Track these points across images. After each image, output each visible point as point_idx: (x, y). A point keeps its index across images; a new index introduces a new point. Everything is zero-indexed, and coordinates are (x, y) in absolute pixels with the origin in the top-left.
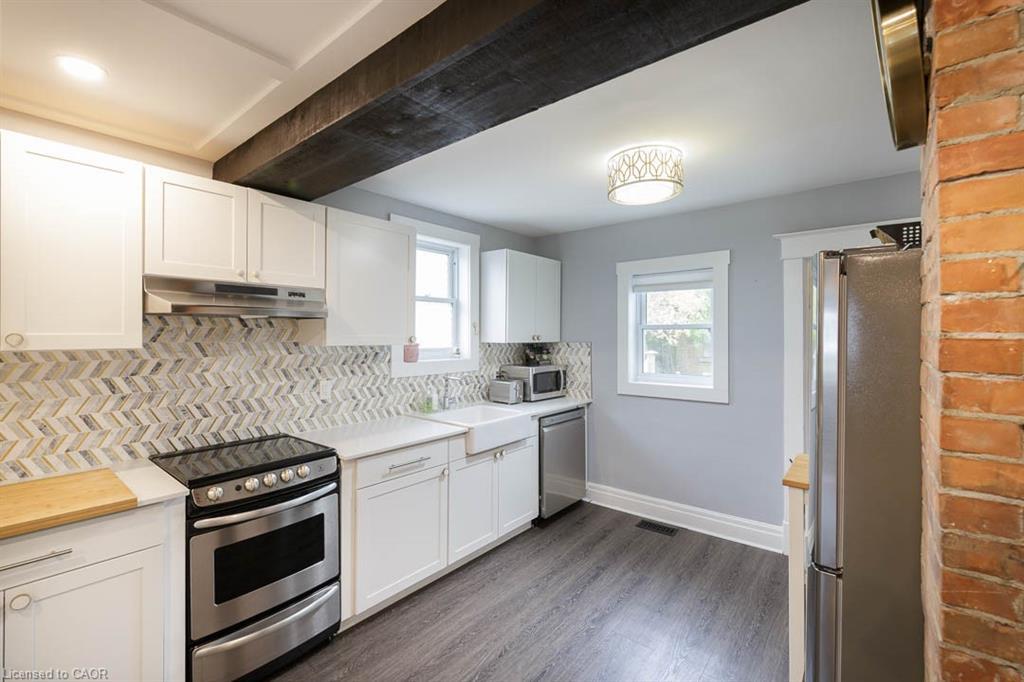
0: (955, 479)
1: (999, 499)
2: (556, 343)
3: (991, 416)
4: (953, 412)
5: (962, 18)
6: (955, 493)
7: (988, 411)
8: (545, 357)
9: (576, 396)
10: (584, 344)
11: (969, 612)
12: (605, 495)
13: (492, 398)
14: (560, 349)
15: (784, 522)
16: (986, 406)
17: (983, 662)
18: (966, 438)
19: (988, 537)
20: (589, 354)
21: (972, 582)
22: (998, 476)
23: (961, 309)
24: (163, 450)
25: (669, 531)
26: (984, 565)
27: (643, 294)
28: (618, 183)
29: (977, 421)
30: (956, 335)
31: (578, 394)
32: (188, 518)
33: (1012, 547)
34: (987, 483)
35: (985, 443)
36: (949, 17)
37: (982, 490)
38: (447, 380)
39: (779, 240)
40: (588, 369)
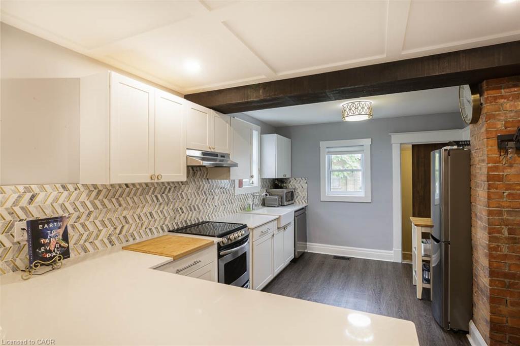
0: (491, 206)
1: (500, 209)
2: (288, 178)
3: (498, 191)
4: (490, 191)
5: (491, 102)
6: (490, 209)
7: (497, 190)
8: (285, 185)
9: (299, 203)
10: (303, 179)
11: (494, 235)
12: (316, 248)
13: (266, 205)
14: (290, 181)
15: (394, 249)
16: (497, 189)
17: (497, 245)
18: (493, 196)
19: (498, 218)
20: (306, 183)
21: (495, 228)
22: (499, 204)
23: (491, 167)
24: (171, 229)
25: (348, 259)
26: (497, 224)
27: (330, 156)
28: (346, 116)
29: (495, 192)
30: (490, 173)
31: (301, 202)
32: (218, 251)
33: (502, 219)
34: (497, 205)
35: (497, 197)
36: (488, 101)
37: (496, 207)
38: (254, 196)
39: (390, 136)
40: (306, 190)
